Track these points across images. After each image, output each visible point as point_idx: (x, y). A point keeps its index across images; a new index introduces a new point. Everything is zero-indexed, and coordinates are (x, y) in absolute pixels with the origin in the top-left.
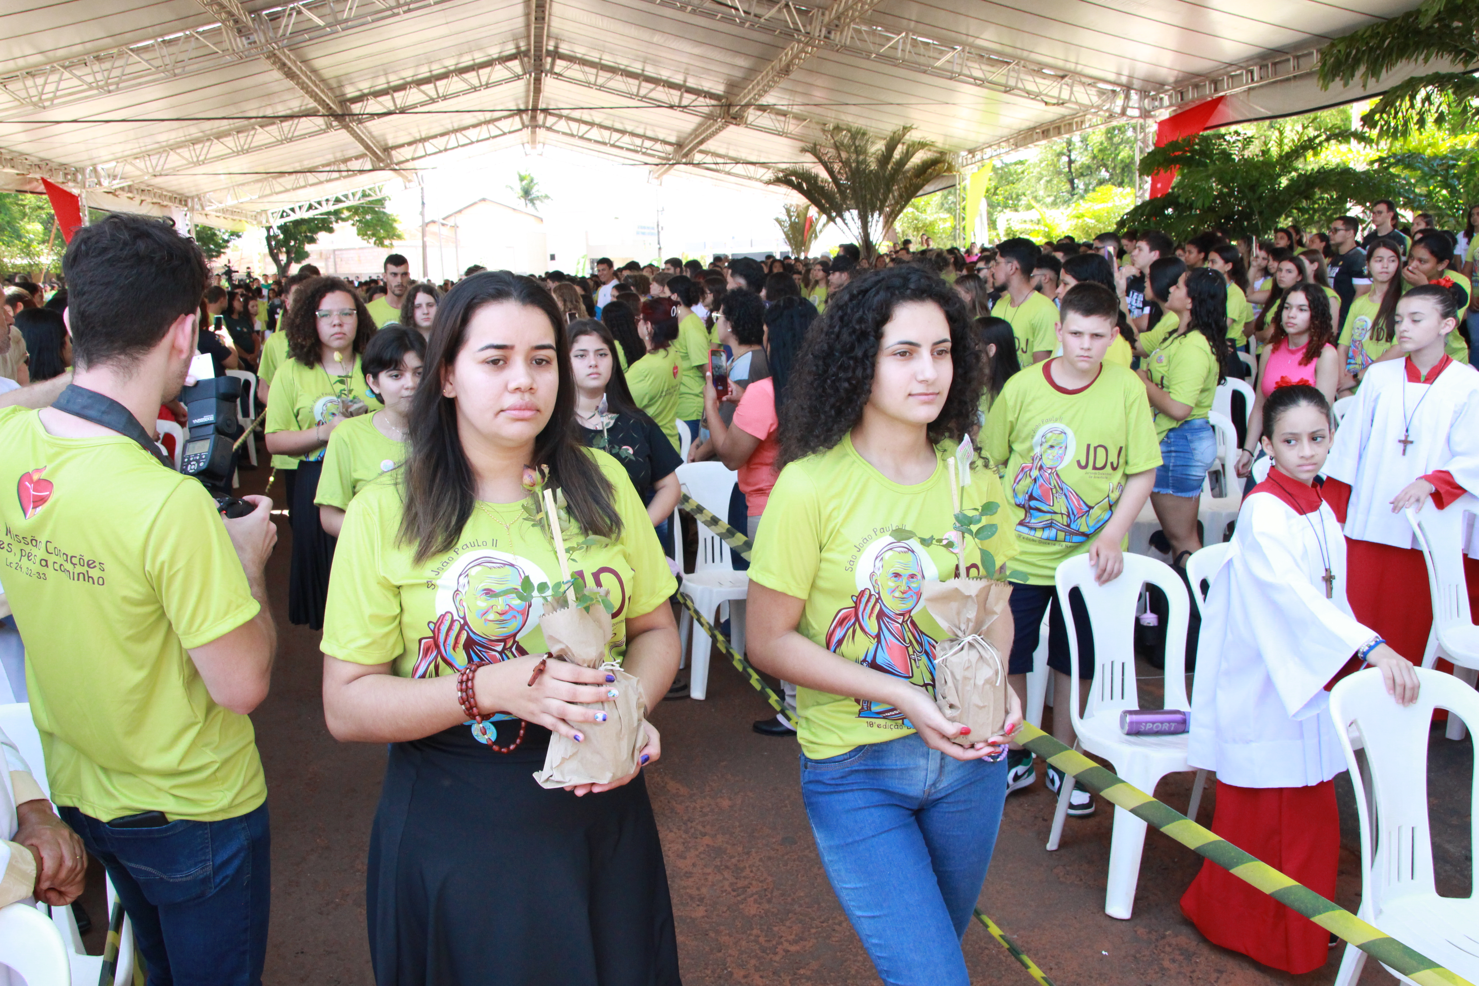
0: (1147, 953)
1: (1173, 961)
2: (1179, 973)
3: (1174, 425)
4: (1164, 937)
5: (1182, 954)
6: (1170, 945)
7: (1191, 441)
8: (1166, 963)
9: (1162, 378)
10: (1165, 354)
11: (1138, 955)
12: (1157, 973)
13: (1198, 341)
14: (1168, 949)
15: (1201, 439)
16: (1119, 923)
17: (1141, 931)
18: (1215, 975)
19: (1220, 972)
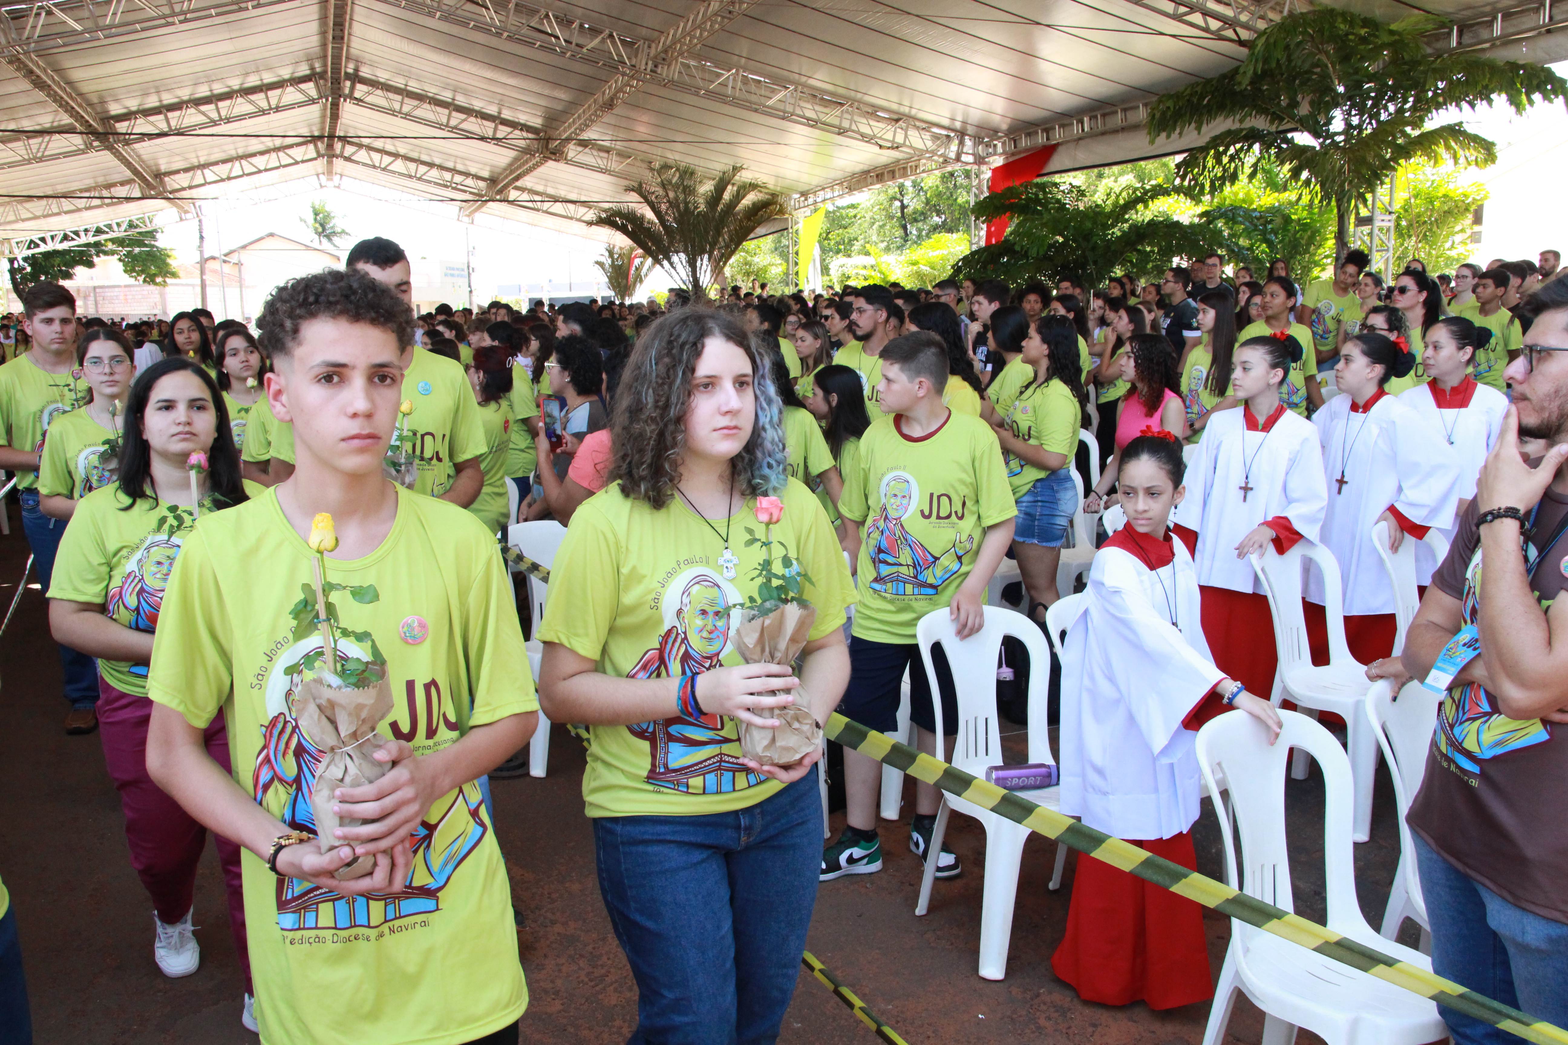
0: (1024, 1013)
1: (1049, 1018)
2: (1056, 1030)
4: (1038, 995)
5: (1057, 1011)
6: (1045, 1004)
7: (1058, 492)
8: (1042, 1022)
9: (1029, 429)
10: (1029, 404)
11: (1014, 1016)
12: (1033, 1032)
14: (1043, 1007)
16: (993, 985)
17: (1015, 991)
18: (1090, 1029)
19: (1095, 1026)
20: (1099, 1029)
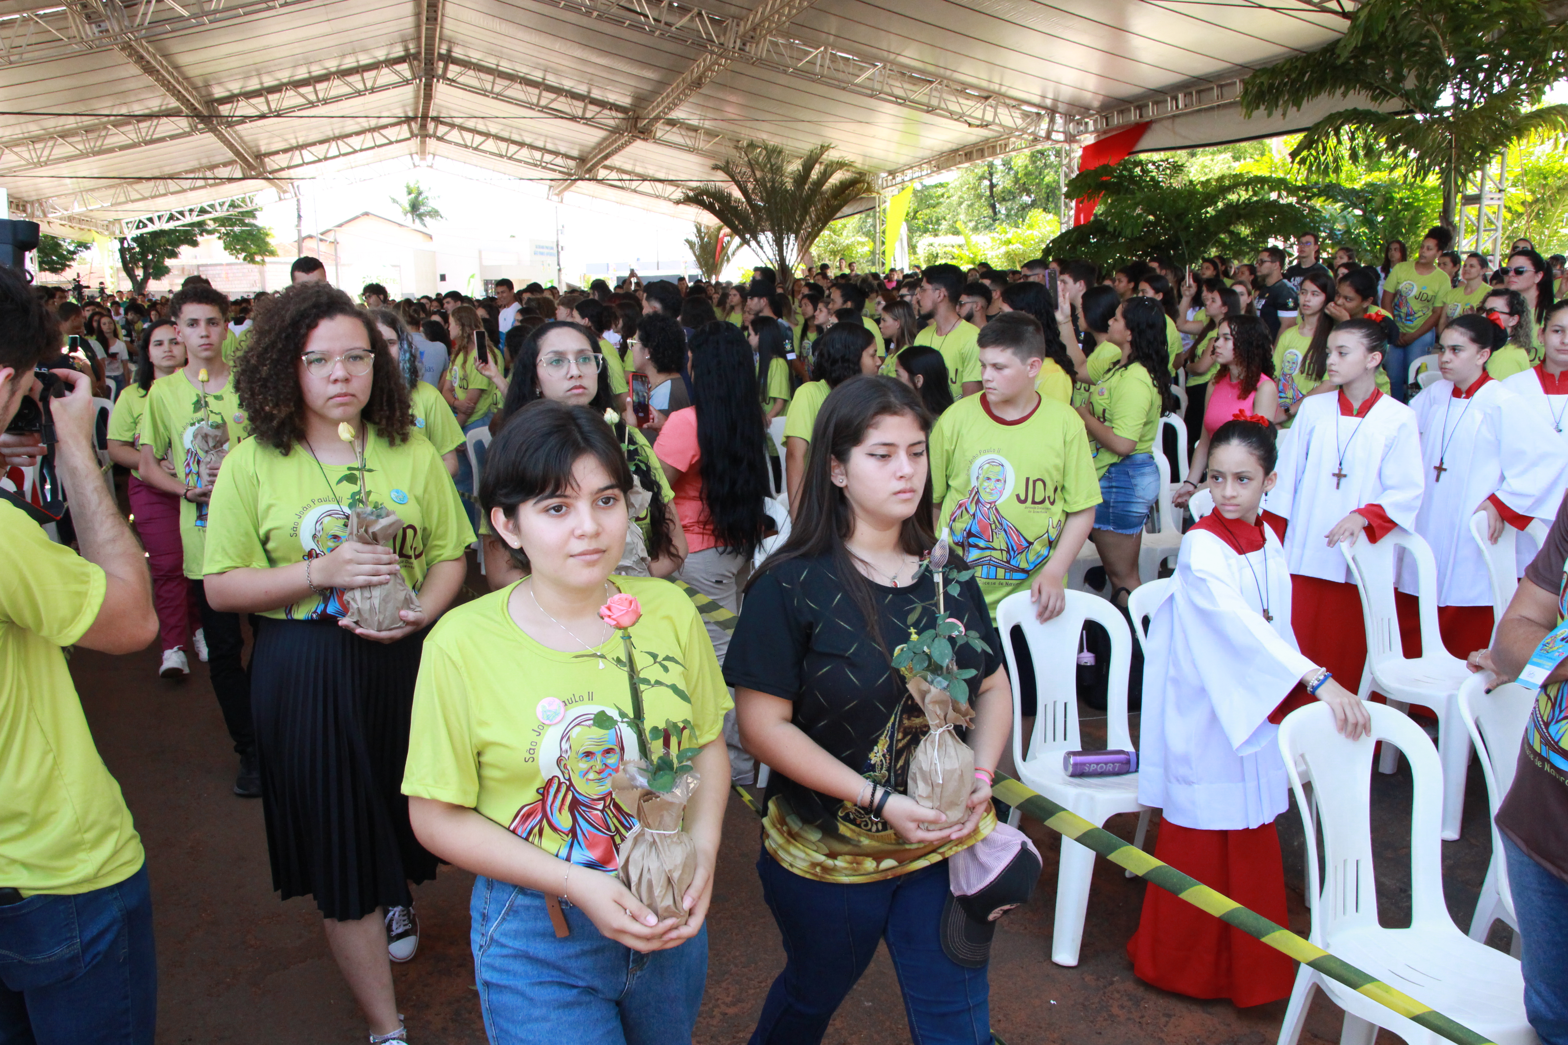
0: (1097, 1000)
1: (1122, 1007)
2: (1129, 1019)
3: (1115, 459)
4: (1112, 983)
5: (1130, 1000)
6: (1118, 992)
7: (1133, 477)
8: (1115, 1010)
9: (1104, 411)
10: (1106, 385)
11: (1086, 1003)
12: (1105, 1020)
13: (1139, 373)
14: (1117, 995)
15: (1143, 474)
16: (1065, 971)
17: (1088, 978)
18: (1164, 1020)
19: (1169, 1016)
20: (1173, 1020)
